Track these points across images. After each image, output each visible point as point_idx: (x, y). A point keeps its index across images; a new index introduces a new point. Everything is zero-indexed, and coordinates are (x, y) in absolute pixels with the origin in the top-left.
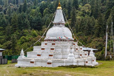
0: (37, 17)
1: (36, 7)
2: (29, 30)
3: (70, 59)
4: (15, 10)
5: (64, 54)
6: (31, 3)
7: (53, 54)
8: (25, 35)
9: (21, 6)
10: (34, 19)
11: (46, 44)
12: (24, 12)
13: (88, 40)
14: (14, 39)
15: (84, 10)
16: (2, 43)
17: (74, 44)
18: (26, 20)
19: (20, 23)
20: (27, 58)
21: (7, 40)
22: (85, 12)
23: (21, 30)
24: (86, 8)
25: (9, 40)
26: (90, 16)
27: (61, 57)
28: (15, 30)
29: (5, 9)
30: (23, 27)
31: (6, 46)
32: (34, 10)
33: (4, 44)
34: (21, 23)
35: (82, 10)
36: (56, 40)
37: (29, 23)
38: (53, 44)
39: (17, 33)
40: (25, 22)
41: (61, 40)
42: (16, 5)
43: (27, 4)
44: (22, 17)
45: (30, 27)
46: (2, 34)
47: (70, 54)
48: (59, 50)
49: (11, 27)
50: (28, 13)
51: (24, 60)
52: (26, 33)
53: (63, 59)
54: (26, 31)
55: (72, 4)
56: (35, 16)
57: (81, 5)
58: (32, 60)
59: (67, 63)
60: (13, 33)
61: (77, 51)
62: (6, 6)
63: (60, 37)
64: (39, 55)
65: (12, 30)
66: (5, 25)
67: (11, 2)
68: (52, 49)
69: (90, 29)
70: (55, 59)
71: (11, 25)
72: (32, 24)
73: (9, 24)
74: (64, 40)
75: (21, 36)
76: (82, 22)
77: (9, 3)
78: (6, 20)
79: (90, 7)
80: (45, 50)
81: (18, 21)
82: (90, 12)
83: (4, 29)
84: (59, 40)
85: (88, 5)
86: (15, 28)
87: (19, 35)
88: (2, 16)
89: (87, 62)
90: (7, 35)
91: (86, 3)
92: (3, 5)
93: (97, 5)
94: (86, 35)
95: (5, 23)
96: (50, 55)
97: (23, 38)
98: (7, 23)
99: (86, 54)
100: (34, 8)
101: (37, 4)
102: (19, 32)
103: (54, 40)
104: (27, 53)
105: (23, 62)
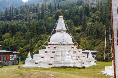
0: (53, 23)
1: (52, 15)
2: (46, 35)
3: (67, 61)
4: (35, 18)
5: (63, 56)
6: (49, 11)
7: (54, 57)
8: (42, 40)
9: (39, 14)
10: (50, 25)
11: (49, 48)
12: (42, 19)
13: (96, 43)
14: (32, 43)
15: (94, 17)
16: (22, 46)
17: (73, 48)
18: (43, 26)
19: (37, 29)
20: (33, 60)
21: (27, 44)
22: (95, 19)
23: (39, 35)
24: (96, 15)
25: (28, 44)
26: (100, 22)
27: (61, 59)
28: (34, 35)
29: (26, 17)
30: (40, 33)
31: (26, 49)
32: (50, 18)
33: (24, 47)
34: (39, 29)
35: (92, 16)
36: (57, 45)
37: (46, 29)
38: (54, 48)
39: (35, 38)
40: (42, 28)
41: (62, 44)
42: (36, 14)
43: (45, 12)
44: (39, 24)
45: (47, 33)
46: (23, 38)
47: (67, 57)
48: (60, 53)
49: (30, 33)
50: (45, 20)
51: (30, 62)
52: (43, 38)
53: (62, 61)
54: (43, 35)
55: (83, 11)
56: (51, 22)
57: (92, 12)
58: (36, 62)
59: (65, 64)
60: (31, 38)
61: (75, 53)
62: (27, 15)
63: (61, 42)
64: (42, 57)
65: (31, 35)
66: (25, 31)
67: (31, 11)
68: (53, 52)
69: (98, 33)
70: (55, 61)
71: (30, 31)
72: (49, 30)
73: (28, 30)
74: (64, 44)
75: (39, 40)
76: (92, 27)
77: (29, 12)
78: (26, 27)
79: (100, 14)
80: (48, 53)
81: (36, 27)
82: (100, 18)
83: (24, 35)
84: (60, 44)
85: (98, 12)
86: (33, 33)
87: (37, 39)
88: (23, 23)
89: (83, 63)
90: (27, 40)
91: (96, 11)
92: (25, 13)
93: (106, 12)
94: (95, 39)
95: (25, 29)
96: (52, 58)
97: (40, 42)
98: (27, 29)
99: (84, 57)
100: (51, 16)
101: (53, 12)
102: (37, 37)
103: (56, 44)
104: (34, 55)
105: (29, 63)
